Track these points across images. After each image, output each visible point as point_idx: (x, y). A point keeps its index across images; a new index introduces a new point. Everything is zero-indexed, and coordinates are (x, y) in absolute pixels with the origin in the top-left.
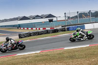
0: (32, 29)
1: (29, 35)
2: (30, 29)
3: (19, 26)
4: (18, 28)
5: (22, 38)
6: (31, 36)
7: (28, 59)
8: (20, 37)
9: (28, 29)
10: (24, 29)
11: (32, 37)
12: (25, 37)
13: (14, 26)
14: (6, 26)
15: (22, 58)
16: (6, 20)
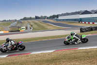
0: (93, 23)
1: (91, 29)
2: (91, 23)
3: (80, 20)
4: (79, 22)
5: (83, 32)
6: (92, 30)
7: (90, 53)
8: (82, 31)
9: (89, 23)
10: (85, 23)
11: (93, 32)
12: (87, 31)
13: (75, 20)
14: (67, 20)
15: (84, 52)
16: (68, 14)
